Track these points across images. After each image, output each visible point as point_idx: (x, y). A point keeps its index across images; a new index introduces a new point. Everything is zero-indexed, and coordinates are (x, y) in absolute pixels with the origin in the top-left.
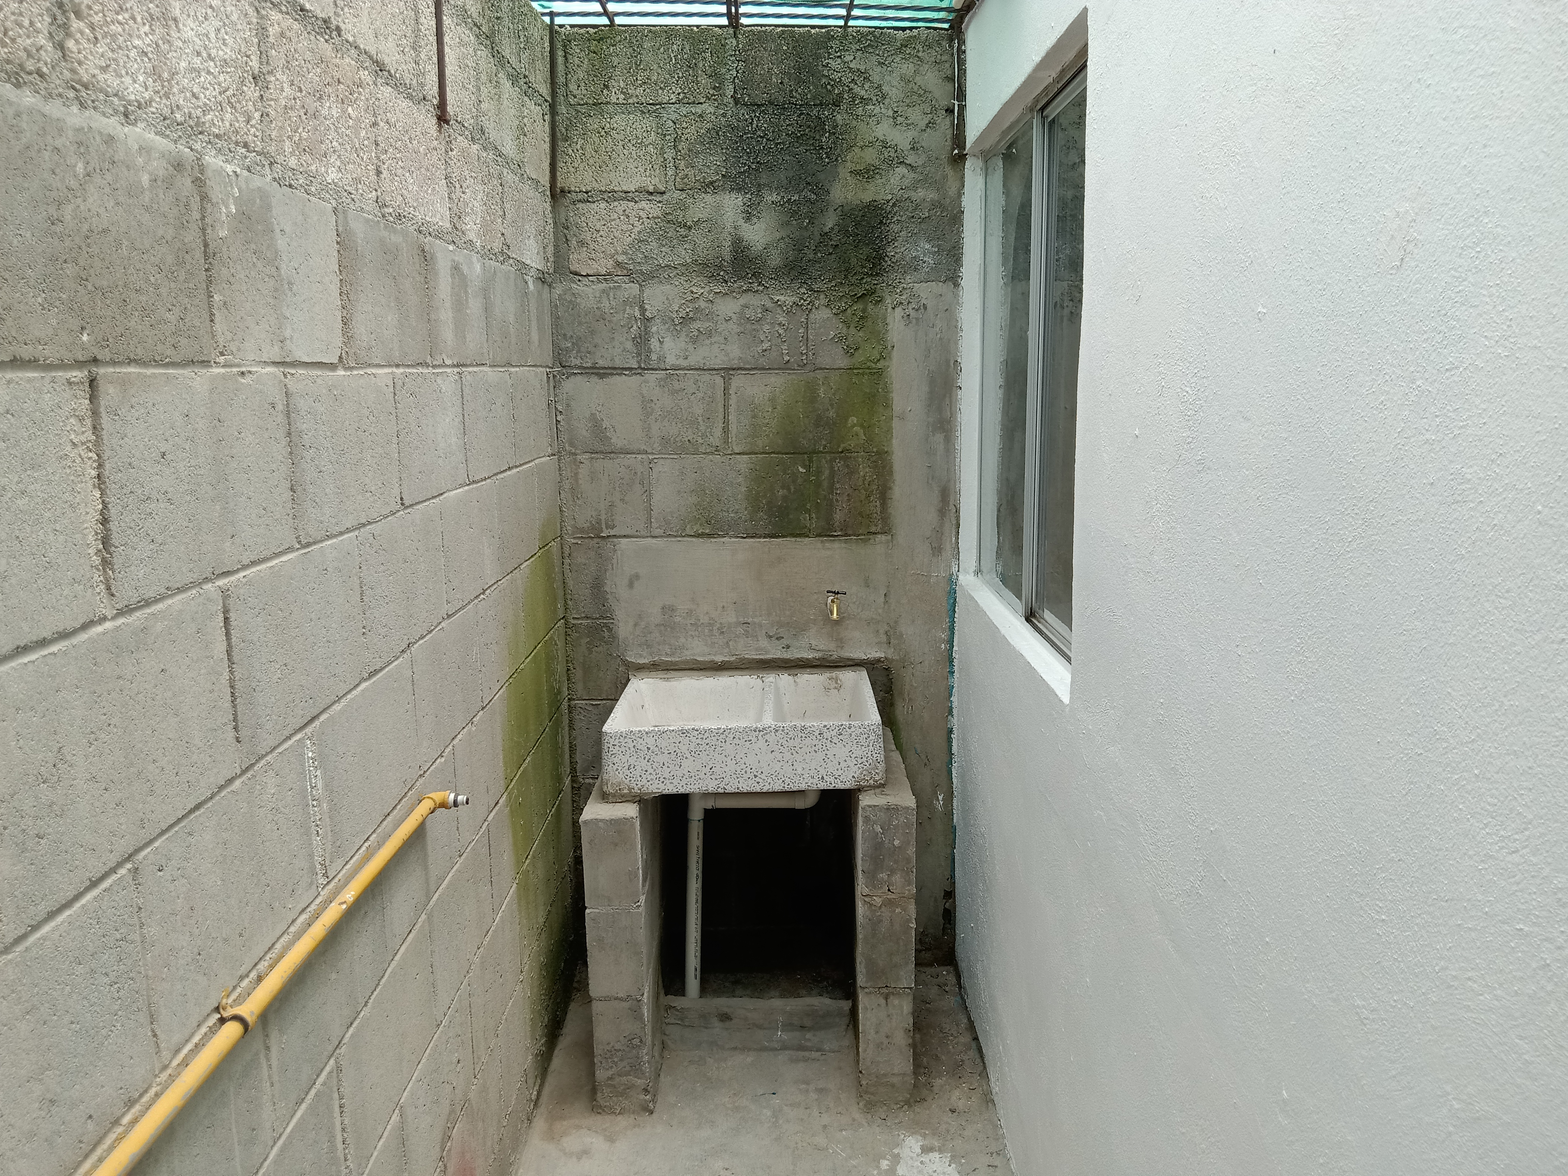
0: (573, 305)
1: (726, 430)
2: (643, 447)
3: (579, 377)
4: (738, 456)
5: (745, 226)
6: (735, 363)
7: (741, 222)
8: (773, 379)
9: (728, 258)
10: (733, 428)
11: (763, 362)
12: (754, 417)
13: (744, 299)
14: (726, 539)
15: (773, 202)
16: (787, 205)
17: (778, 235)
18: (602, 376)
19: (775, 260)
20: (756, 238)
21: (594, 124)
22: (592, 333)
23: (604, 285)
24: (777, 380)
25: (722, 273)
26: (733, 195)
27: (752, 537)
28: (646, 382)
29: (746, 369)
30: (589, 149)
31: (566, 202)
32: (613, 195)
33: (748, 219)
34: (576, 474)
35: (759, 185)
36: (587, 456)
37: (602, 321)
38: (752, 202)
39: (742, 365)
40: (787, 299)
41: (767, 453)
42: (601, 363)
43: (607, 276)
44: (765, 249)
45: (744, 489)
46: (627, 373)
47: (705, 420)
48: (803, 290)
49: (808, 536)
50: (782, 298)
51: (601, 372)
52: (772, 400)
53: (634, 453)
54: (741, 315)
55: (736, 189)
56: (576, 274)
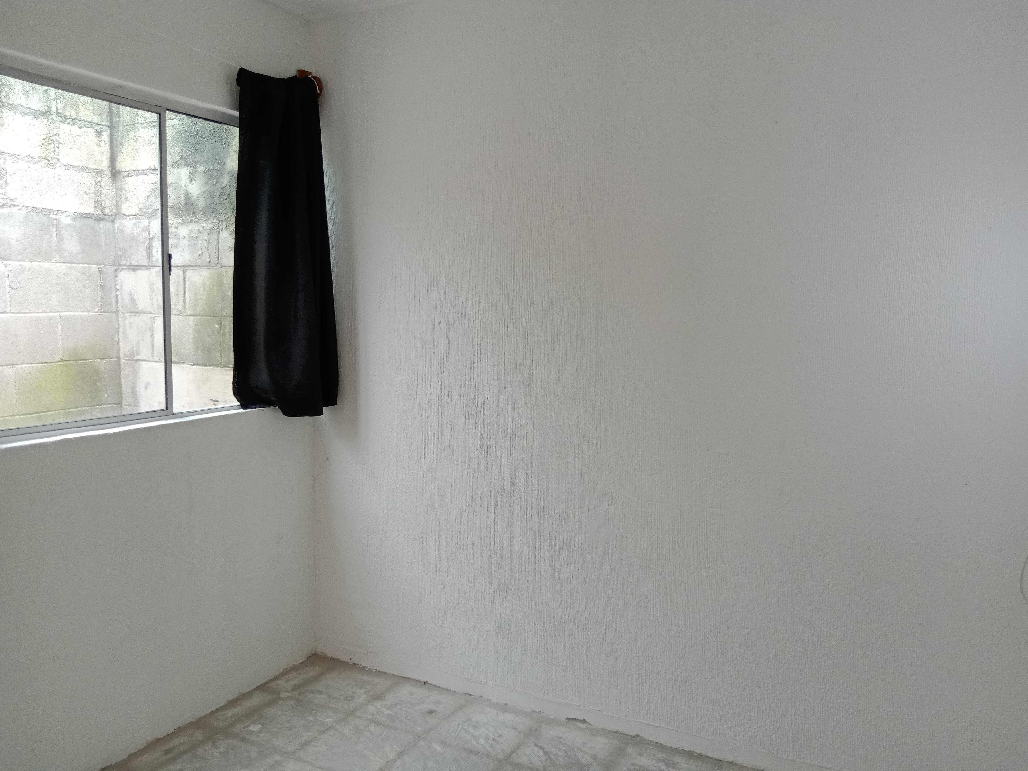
0: (122, 232)
1: (184, 301)
2: (150, 310)
3: (125, 271)
4: (189, 317)
5: (190, 185)
6: (187, 263)
7: (188, 183)
8: (204, 272)
9: (183, 203)
10: (187, 299)
11: (199, 262)
12: (196, 294)
13: (192, 226)
14: (184, 366)
15: (201, 171)
16: (208, 172)
17: (203, 189)
18: (134, 270)
19: (202, 204)
20: (194, 191)
21: (132, 135)
22: (130, 246)
23: (134, 221)
24: (205, 273)
25: (180, 212)
26: (185, 168)
27: (196, 365)
28: (151, 273)
29: (192, 266)
30: (130, 148)
31: (120, 177)
32: (138, 172)
33: (191, 181)
34: (125, 324)
35: (196, 162)
36: (128, 314)
37: (134, 240)
38: (194, 171)
39: (190, 264)
40: (208, 226)
41: (202, 316)
42: (134, 263)
43: (135, 216)
44: (198, 198)
45: (192, 336)
46: (143, 268)
47: (176, 295)
48: (215, 221)
49: (219, 367)
50: (206, 225)
51: (134, 268)
52: (203, 284)
53: (146, 313)
54: (189, 235)
55: (187, 165)
56: (124, 215)
